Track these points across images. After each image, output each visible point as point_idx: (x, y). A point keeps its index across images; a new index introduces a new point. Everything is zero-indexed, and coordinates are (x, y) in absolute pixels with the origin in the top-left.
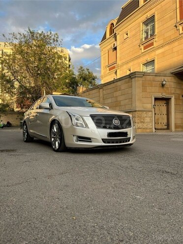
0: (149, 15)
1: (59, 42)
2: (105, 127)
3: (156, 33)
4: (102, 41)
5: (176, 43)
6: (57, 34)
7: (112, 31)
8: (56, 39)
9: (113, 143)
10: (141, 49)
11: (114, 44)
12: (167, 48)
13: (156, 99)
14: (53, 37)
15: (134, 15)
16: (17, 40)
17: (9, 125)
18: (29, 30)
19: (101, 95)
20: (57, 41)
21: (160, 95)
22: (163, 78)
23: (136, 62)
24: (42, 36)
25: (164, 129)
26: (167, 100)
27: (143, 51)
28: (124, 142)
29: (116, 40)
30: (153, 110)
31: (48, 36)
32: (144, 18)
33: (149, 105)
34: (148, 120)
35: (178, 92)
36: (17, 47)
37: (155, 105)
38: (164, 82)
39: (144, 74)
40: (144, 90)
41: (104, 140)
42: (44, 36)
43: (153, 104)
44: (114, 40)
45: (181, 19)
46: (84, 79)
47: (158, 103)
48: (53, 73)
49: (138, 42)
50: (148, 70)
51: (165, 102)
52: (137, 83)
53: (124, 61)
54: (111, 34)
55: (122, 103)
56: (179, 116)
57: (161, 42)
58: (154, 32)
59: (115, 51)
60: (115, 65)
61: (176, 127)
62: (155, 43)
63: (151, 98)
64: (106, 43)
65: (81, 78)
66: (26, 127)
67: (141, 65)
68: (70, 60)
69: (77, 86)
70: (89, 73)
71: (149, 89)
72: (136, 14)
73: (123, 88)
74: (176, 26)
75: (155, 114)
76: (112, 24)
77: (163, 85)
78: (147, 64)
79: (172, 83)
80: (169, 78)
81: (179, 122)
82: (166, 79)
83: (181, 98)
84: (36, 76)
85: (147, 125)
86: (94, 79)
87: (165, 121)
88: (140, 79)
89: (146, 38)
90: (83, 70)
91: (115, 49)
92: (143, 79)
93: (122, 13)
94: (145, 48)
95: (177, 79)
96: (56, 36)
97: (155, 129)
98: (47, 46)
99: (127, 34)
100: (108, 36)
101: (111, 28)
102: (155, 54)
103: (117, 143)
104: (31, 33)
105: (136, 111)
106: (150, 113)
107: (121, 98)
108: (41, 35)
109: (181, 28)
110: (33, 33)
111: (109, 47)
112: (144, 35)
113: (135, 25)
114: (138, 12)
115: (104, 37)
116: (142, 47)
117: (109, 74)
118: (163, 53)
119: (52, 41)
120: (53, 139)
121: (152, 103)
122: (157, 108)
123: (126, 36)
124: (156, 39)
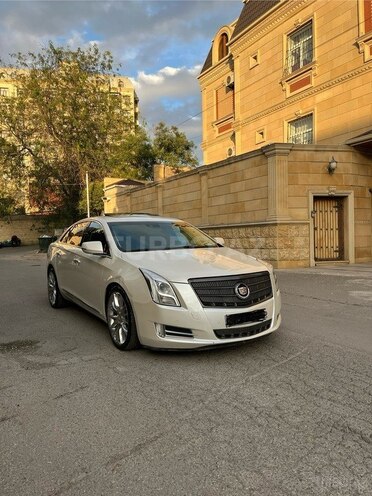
0: (300, 18)
1: (114, 69)
2: (219, 305)
3: (315, 58)
4: (203, 70)
5: (357, 81)
6: (109, 53)
7: (223, 51)
8: (107, 64)
9: (236, 336)
10: (284, 90)
11: (229, 78)
12: (338, 89)
13: (317, 199)
14: (101, 60)
15: (270, 18)
16: (27, 69)
17: (15, 243)
18: (52, 47)
19: (204, 188)
20: (110, 67)
21: (324, 192)
22: (331, 154)
23: (274, 117)
24: (78, 59)
25: (333, 260)
26: (339, 201)
27: (289, 94)
28: (258, 332)
29: (233, 69)
30: (311, 221)
31: (90, 57)
32: (290, 25)
33: (303, 211)
34: (300, 241)
35: (362, 182)
36: (27, 83)
37: (314, 212)
38: (333, 165)
39: (292, 148)
40: (292, 181)
41: (219, 333)
42: (83, 58)
43: (311, 209)
44: (228, 68)
45: (367, 29)
46: (168, 149)
47: (321, 206)
48: (103, 136)
49: (279, 74)
50: (300, 134)
51: (334, 204)
52: (278, 167)
53: (249, 114)
54: (221, 55)
55: (248, 207)
56: (365, 231)
57: (326, 77)
58: (311, 56)
59: (231, 93)
60: (231, 120)
61: (358, 254)
62: (313, 79)
63: (307, 196)
64: (212, 74)
65: (161, 146)
66: (55, 276)
67: (286, 123)
68: (136, 102)
69: (154, 162)
70: (178, 135)
71: (301, 178)
72: (274, 15)
73: (248, 175)
74: (357, 45)
75: (315, 229)
76: (225, 35)
77: (331, 171)
78: (296, 122)
79: (349, 166)
80: (344, 155)
81: (363, 244)
82: (337, 156)
83: (368, 194)
84: (68, 141)
85: (299, 252)
86: (187, 148)
87: (336, 243)
88: (283, 158)
89: (295, 67)
90: (166, 131)
91: (231, 87)
92: (291, 158)
93: (243, 12)
94: (293, 88)
95: (358, 155)
96: (108, 58)
97: (316, 259)
98: (89, 79)
99: (255, 58)
100: (215, 59)
101: (221, 43)
102: (314, 103)
103: (245, 335)
104: (55, 52)
105: (276, 224)
106: (305, 228)
107: (245, 197)
108: (75, 55)
109: (366, 48)
110: (60, 52)
111: (219, 82)
112: (291, 62)
113: (271, 40)
114: (278, 12)
115: (208, 63)
116: (287, 86)
117: (219, 140)
118: (330, 100)
119: (99, 68)
120: (112, 321)
121: (308, 208)
122: (318, 216)
123: (252, 62)
124: (316, 71)
